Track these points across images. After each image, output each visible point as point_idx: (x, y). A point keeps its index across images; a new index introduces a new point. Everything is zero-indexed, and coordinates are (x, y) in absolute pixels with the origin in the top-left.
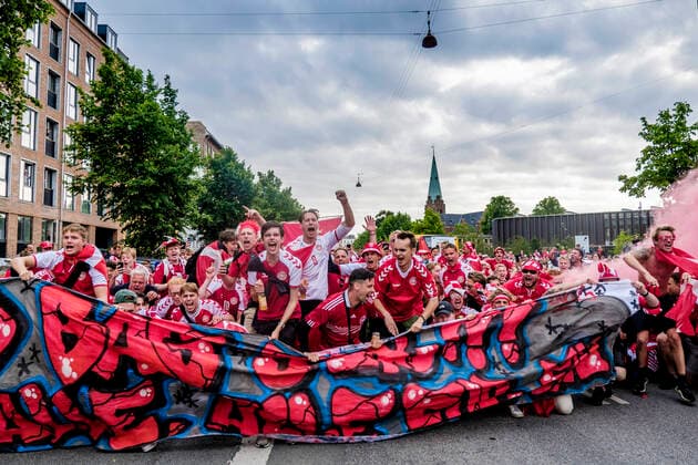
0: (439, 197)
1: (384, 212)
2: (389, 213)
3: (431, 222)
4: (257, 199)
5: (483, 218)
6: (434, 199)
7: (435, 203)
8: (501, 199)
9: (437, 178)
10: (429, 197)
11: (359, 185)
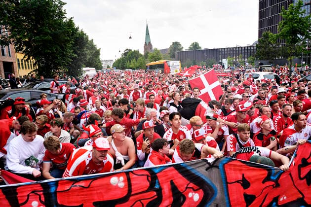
0: (150, 42)
1: (127, 50)
2: (130, 50)
3: (157, 54)
4: (87, 45)
5: (169, 51)
6: (147, 43)
7: (148, 45)
8: (176, 43)
9: (148, 34)
10: (146, 42)
11: (130, 38)
